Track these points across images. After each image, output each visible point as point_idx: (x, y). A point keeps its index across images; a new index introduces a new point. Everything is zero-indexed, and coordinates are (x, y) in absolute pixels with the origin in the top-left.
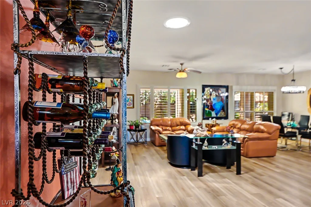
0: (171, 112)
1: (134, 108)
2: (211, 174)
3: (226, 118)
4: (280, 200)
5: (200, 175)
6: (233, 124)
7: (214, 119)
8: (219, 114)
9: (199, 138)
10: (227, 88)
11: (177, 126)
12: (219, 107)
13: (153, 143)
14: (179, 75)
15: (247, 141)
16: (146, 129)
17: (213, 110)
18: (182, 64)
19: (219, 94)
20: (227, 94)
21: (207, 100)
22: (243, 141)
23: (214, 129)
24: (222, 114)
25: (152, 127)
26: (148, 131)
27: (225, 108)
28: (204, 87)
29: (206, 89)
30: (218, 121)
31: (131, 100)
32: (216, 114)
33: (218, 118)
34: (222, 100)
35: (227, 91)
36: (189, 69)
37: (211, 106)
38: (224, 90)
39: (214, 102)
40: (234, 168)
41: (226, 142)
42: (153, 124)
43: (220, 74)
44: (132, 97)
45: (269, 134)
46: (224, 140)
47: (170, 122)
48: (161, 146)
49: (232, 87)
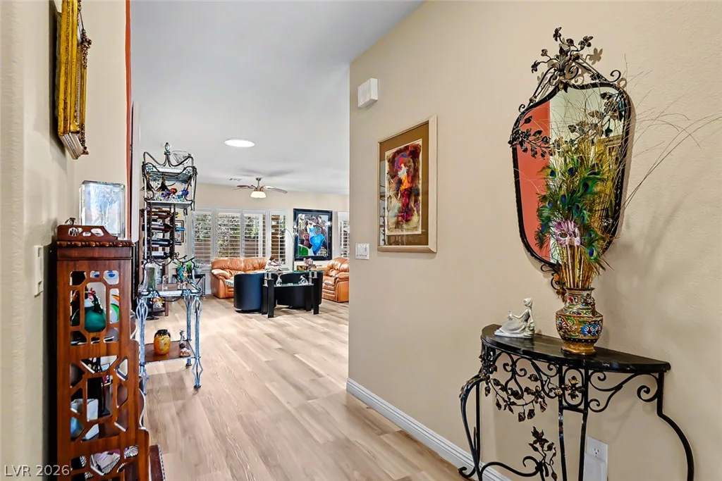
0: (246, 249)
1: (183, 242)
3: (329, 258)
5: (271, 317)
6: (332, 265)
8: (319, 252)
9: (270, 273)
10: (329, 213)
11: (255, 269)
12: (319, 242)
13: (215, 295)
14: (256, 194)
15: (338, 282)
16: (204, 275)
17: (310, 246)
18: (259, 180)
19: (318, 223)
21: (302, 233)
22: (335, 283)
24: (323, 253)
25: (213, 271)
26: (208, 278)
28: (296, 212)
29: (300, 216)
32: (315, 253)
34: (323, 232)
35: (330, 219)
36: (268, 187)
37: (308, 240)
38: (325, 217)
39: (312, 235)
41: (304, 279)
42: (215, 267)
44: (179, 224)
46: (302, 277)
47: (243, 265)
48: (227, 298)
49: (336, 213)
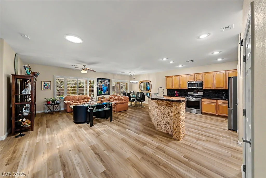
0: (79, 92)
1: (51, 90)
2: (98, 124)
3: (109, 94)
4: (127, 130)
5: (91, 125)
6: (111, 97)
7: (103, 95)
8: (105, 92)
9: (91, 106)
10: (109, 80)
11: (83, 99)
12: (105, 89)
13: (65, 111)
14: (83, 72)
15: (116, 105)
16: (61, 103)
17: (102, 90)
18: (84, 66)
19: (105, 83)
20: (109, 83)
21: (100, 86)
23: (102, 100)
24: (107, 92)
25: (65, 101)
26: (62, 105)
27: (108, 90)
28: (98, 79)
29: (99, 80)
30: (105, 96)
31: (48, 85)
32: (104, 93)
33: (104, 95)
36: (88, 69)
37: (102, 88)
38: (108, 81)
39: (103, 87)
40: (109, 118)
42: (66, 99)
43: (106, 73)
44: (49, 83)
45: (125, 101)
46: (105, 106)
47: (78, 98)
48: (70, 112)
49: (111, 80)
